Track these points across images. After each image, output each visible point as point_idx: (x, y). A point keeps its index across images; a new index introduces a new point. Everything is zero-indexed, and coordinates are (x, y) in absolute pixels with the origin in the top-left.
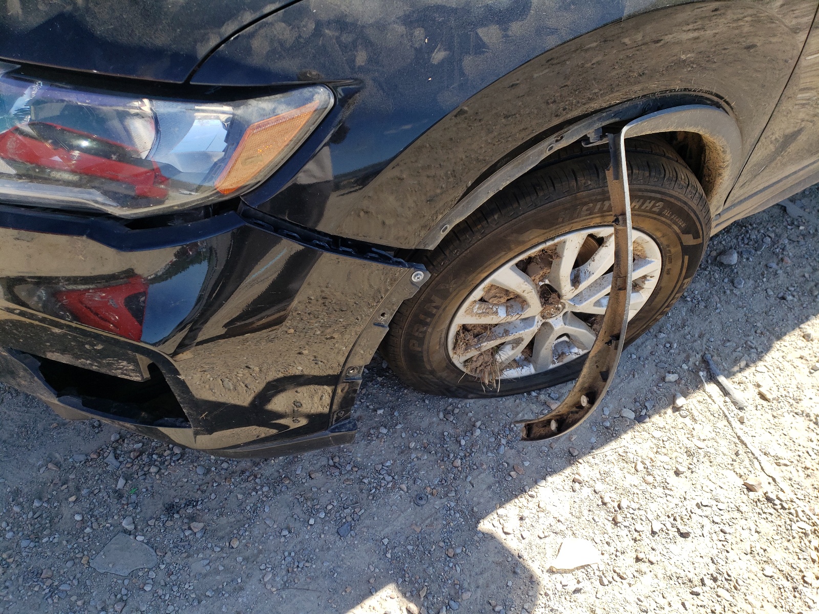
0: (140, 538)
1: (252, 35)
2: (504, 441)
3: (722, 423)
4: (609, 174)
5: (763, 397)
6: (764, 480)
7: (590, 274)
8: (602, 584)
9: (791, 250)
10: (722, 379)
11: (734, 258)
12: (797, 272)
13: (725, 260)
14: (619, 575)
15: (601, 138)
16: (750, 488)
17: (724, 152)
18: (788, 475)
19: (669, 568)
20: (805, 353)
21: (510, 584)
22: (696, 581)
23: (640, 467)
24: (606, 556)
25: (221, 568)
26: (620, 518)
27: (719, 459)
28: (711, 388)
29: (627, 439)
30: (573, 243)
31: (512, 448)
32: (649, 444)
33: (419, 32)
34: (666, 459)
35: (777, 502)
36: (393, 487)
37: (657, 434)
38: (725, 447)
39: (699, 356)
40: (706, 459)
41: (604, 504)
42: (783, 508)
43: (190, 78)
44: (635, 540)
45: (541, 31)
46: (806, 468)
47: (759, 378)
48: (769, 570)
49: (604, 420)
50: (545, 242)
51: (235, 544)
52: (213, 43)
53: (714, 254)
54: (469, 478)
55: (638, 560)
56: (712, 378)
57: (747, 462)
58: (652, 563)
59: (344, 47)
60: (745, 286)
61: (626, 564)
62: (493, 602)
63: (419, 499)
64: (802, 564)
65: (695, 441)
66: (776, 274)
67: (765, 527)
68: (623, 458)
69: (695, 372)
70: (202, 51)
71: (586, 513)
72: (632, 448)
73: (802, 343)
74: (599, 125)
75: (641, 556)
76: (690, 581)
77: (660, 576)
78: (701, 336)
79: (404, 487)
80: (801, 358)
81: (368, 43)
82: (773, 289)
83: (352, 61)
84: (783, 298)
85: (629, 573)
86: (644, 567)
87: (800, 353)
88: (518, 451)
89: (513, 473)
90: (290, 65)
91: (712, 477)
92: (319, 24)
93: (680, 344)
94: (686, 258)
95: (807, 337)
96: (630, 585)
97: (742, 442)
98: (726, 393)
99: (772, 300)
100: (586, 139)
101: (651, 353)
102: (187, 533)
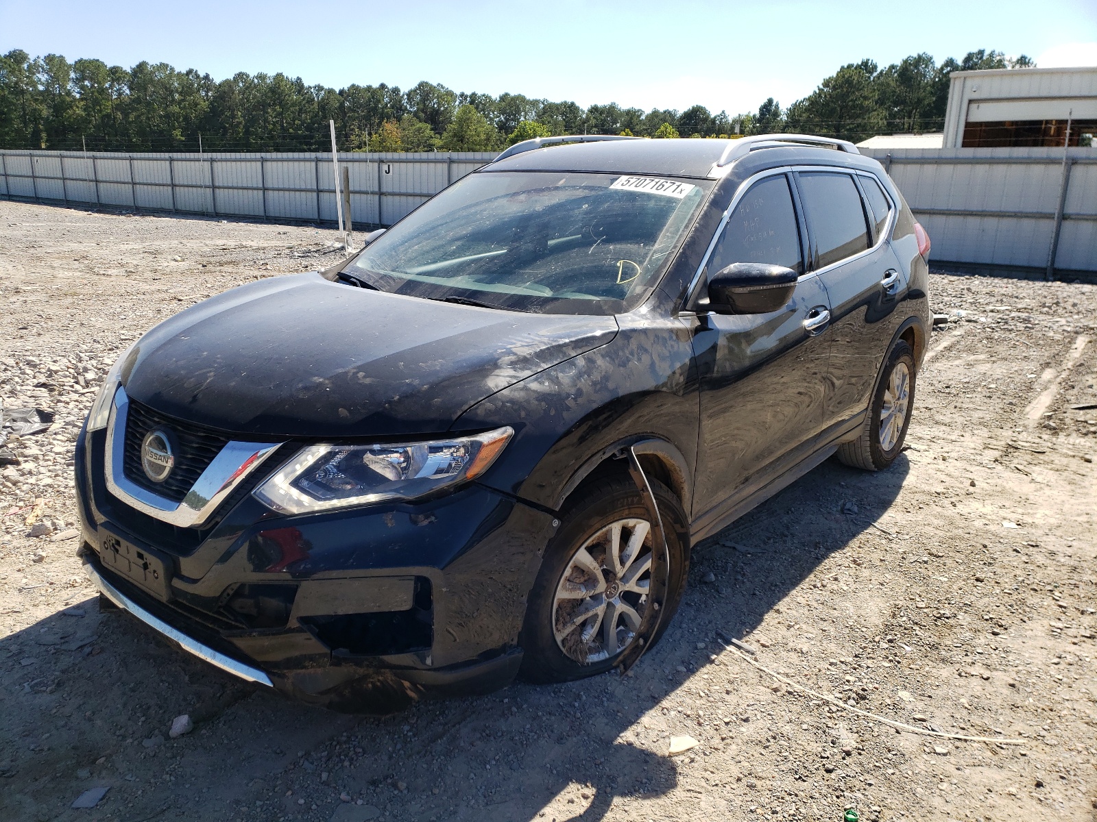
0: (360, 802)
1: (477, 408)
2: (605, 699)
3: (744, 664)
4: (631, 471)
5: (763, 646)
6: (783, 685)
7: (629, 556)
8: (705, 754)
9: (747, 569)
10: (734, 640)
11: (713, 577)
12: (757, 579)
13: (707, 579)
14: (714, 748)
15: (622, 453)
16: (776, 690)
17: (680, 471)
18: (796, 681)
19: (744, 738)
20: (780, 620)
21: (646, 768)
22: (764, 741)
23: (702, 694)
24: (702, 742)
25: (433, 806)
26: (702, 721)
27: (751, 681)
28: (730, 648)
29: (687, 684)
30: (616, 529)
31: (612, 701)
32: (702, 683)
33: (543, 403)
34: (717, 688)
35: (795, 694)
36: (538, 738)
37: (706, 676)
38: (752, 676)
39: (714, 632)
40: (743, 684)
41: (688, 716)
42: (800, 696)
43: (450, 428)
44: (716, 730)
45: (590, 401)
46: (806, 675)
47: (757, 637)
48: (805, 726)
49: (667, 676)
50: (601, 528)
51: (436, 791)
52: (459, 413)
53: (698, 578)
54: (591, 722)
55: (723, 739)
56: (729, 643)
57: (768, 679)
58: (733, 738)
59: (515, 411)
60: (726, 591)
61: (716, 742)
62: (639, 779)
63: (560, 740)
64: (823, 720)
65: (731, 675)
66: (743, 582)
67: (793, 708)
68: (689, 692)
69: (714, 641)
70: (455, 417)
71: (678, 724)
72: (692, 686)
73: (775, 615)
74: (619, 448)
75: (724, 736)
76: (760, 742)
77: (740, 743)
78: (710, 622)
79: (546, 735)
80: (779, 623)
81: (524, 409)
82: (746, 591)
83: (519, 416)
84: (754, 594)
85: (720, 746)
86: (728, 741)
87: (777, 621)
88: (617, 702)
89: (619, 714)
90: (495, 419)
91: (751, 691)
92: (503, 402)
93: (697, 629)
94: (681, 542)
95: (778, 611)
96: (724, 752)
97: (761, 670)
98: (739, 647)
99: (747, 596)
100: (614, 455)
101: (682, 637)
102: (396, 792)
